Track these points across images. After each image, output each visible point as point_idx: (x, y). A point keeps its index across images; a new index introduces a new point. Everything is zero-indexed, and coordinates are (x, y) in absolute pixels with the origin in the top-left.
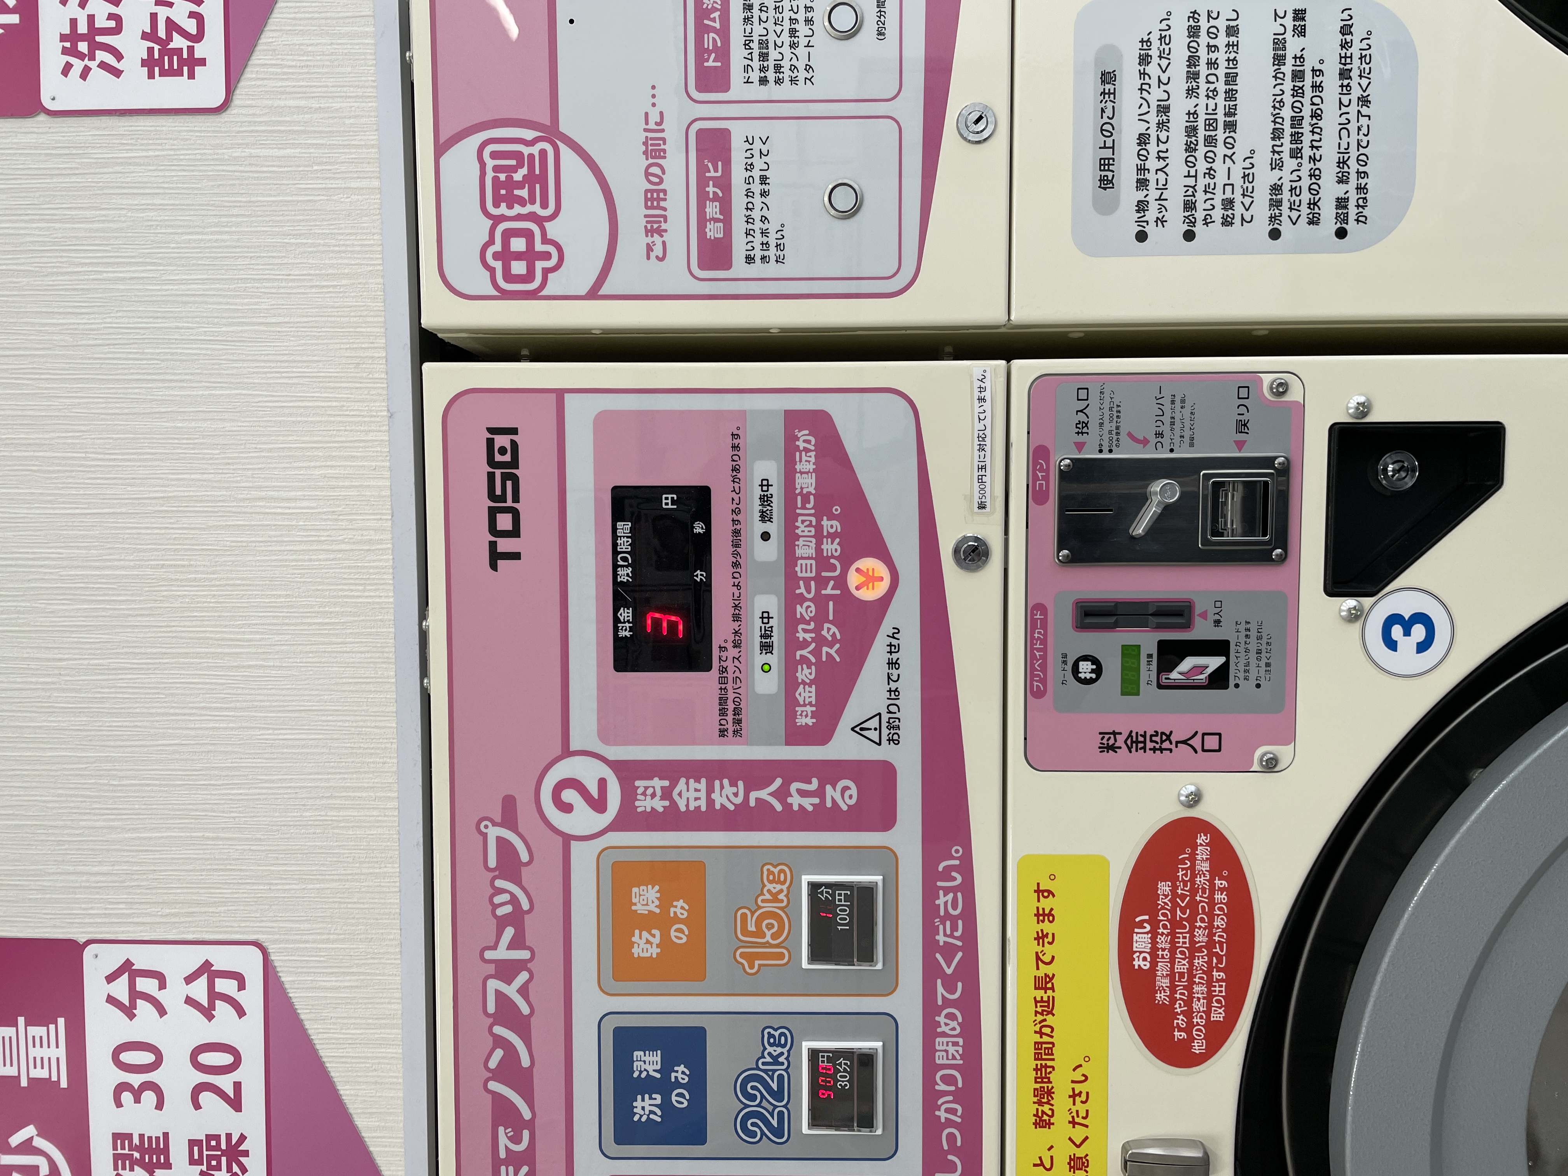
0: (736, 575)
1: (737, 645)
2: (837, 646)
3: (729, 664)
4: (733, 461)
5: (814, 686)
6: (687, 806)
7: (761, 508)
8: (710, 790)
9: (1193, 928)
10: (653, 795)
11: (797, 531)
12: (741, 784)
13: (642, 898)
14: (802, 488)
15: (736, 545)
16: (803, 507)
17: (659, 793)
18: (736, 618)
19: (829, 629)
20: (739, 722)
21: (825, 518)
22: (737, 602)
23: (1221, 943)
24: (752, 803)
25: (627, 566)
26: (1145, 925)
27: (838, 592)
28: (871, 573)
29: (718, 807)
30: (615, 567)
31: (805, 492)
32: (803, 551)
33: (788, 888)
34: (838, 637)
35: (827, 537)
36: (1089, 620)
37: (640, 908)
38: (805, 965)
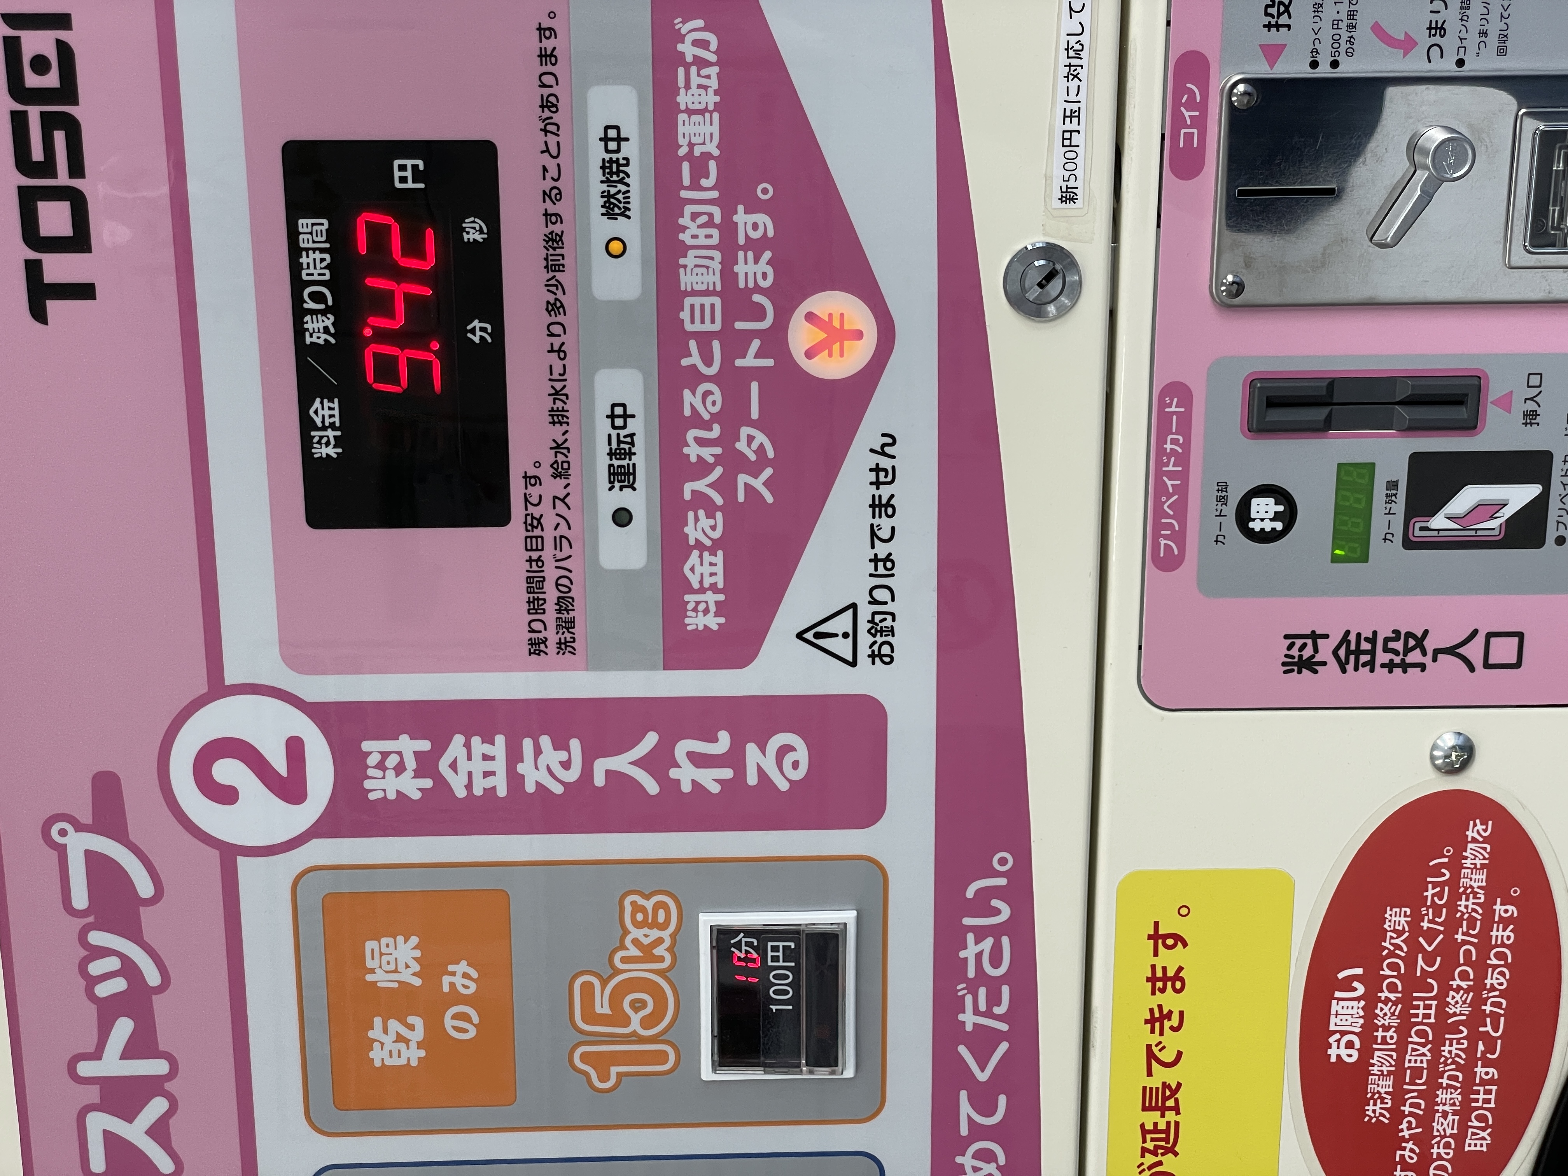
0: (556, 329)
1: (560, 472)
2: (768, 472)
3: (545, 510)
4: (544, 86)
5: (720, 553)
6: (469, 787)
7: (604, 187)
8: (514, 756)
9: (1445, 989)
10: (400, 769)
11: (681, 236)
12: (575, 745)
13: (385, 958)
14: (691, 145)
15: (554, 266)
16: (695, 186)
17: (411, 763)
18: (558, 417)
19: (750, 439)
20: (568, 625)
21: (741, 208)
22: (558, 385)
23: (1495, 1017)
24: (599, 780)
25: (323, 313)
26: (1356, 984)
27: (769, 362)
28: (836, 323)
29: (530, 788)
30: (299, 313)
31: (697, 151)
32: (694, 279)
33: (673, 936)
34: (771, 454)
35: (745, 248)
36: (1276, 415)
37: (381, 978)
38: (707, 1073)
